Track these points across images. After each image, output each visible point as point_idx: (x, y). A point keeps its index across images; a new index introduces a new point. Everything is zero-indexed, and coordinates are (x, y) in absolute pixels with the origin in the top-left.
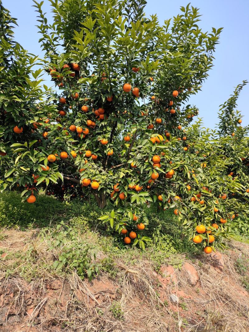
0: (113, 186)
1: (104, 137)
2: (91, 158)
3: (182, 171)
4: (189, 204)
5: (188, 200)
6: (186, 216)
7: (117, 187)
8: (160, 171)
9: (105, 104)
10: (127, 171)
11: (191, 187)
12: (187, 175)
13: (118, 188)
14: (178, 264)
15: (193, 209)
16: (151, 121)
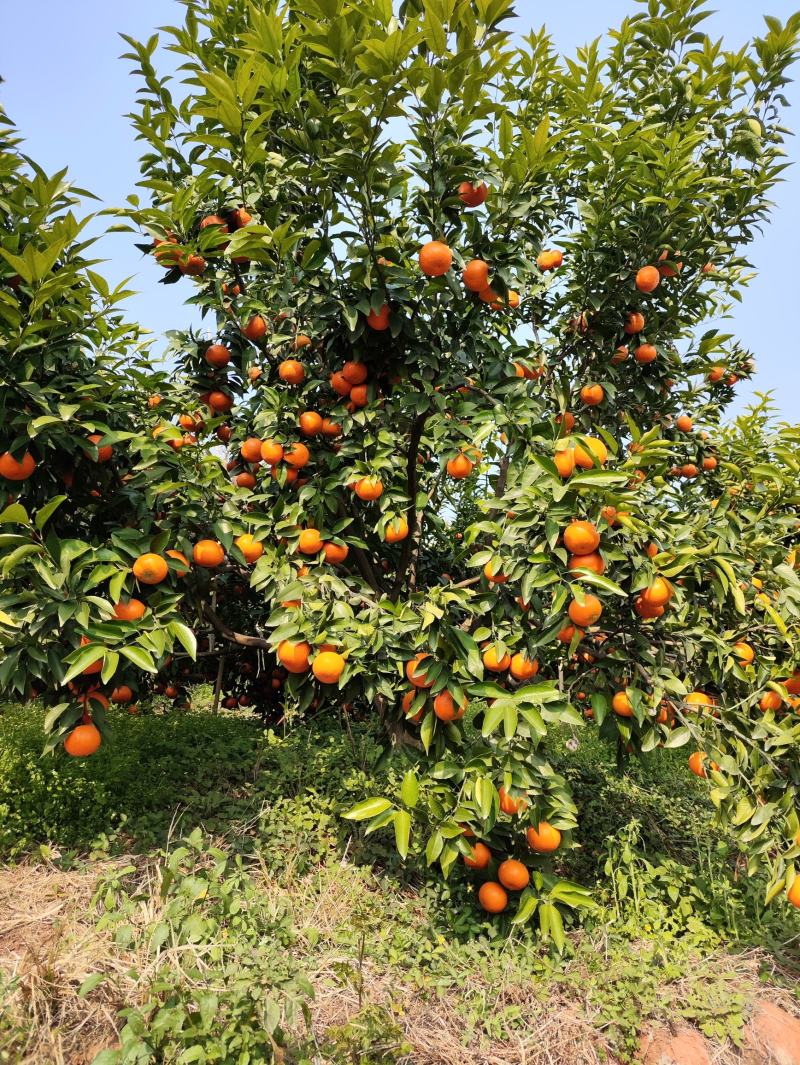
0: (405, 664)
1: (366, 472)
2: (323, 557)
3: (706, 586)
4: (752, 727)
5: (745, 709)
6: (744, 784)
7: (419, 667)
8: (605, 590)
9: (360, 339)
10: (451, 596)
11: (754, 648)
12: (730, 600)
13: (422, 672)
14: (724, 1016)
15: (773, 749)
16: (562, 400)
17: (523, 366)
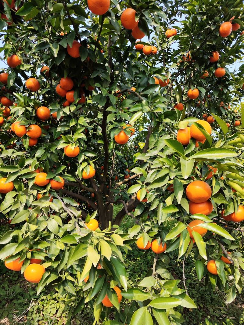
16: (178, 97)
17: (159, 79)
